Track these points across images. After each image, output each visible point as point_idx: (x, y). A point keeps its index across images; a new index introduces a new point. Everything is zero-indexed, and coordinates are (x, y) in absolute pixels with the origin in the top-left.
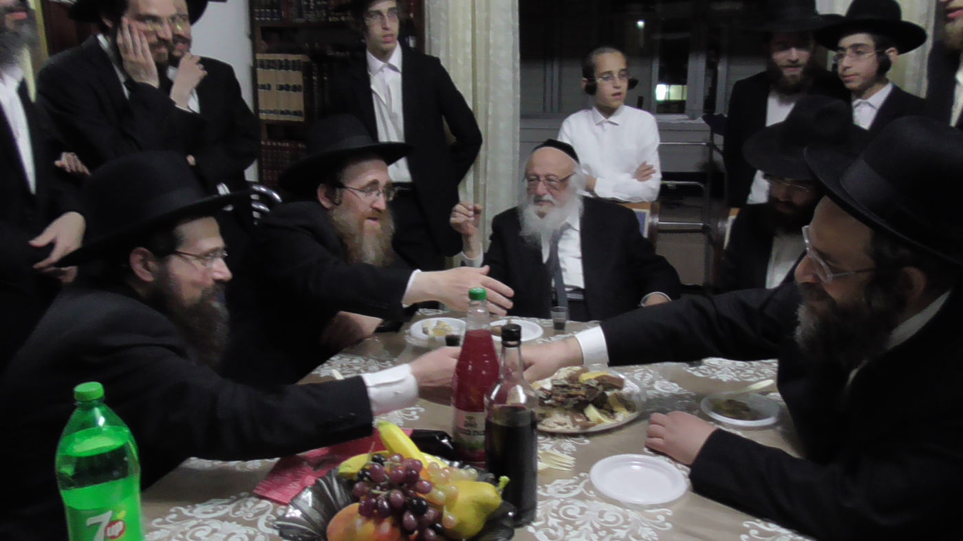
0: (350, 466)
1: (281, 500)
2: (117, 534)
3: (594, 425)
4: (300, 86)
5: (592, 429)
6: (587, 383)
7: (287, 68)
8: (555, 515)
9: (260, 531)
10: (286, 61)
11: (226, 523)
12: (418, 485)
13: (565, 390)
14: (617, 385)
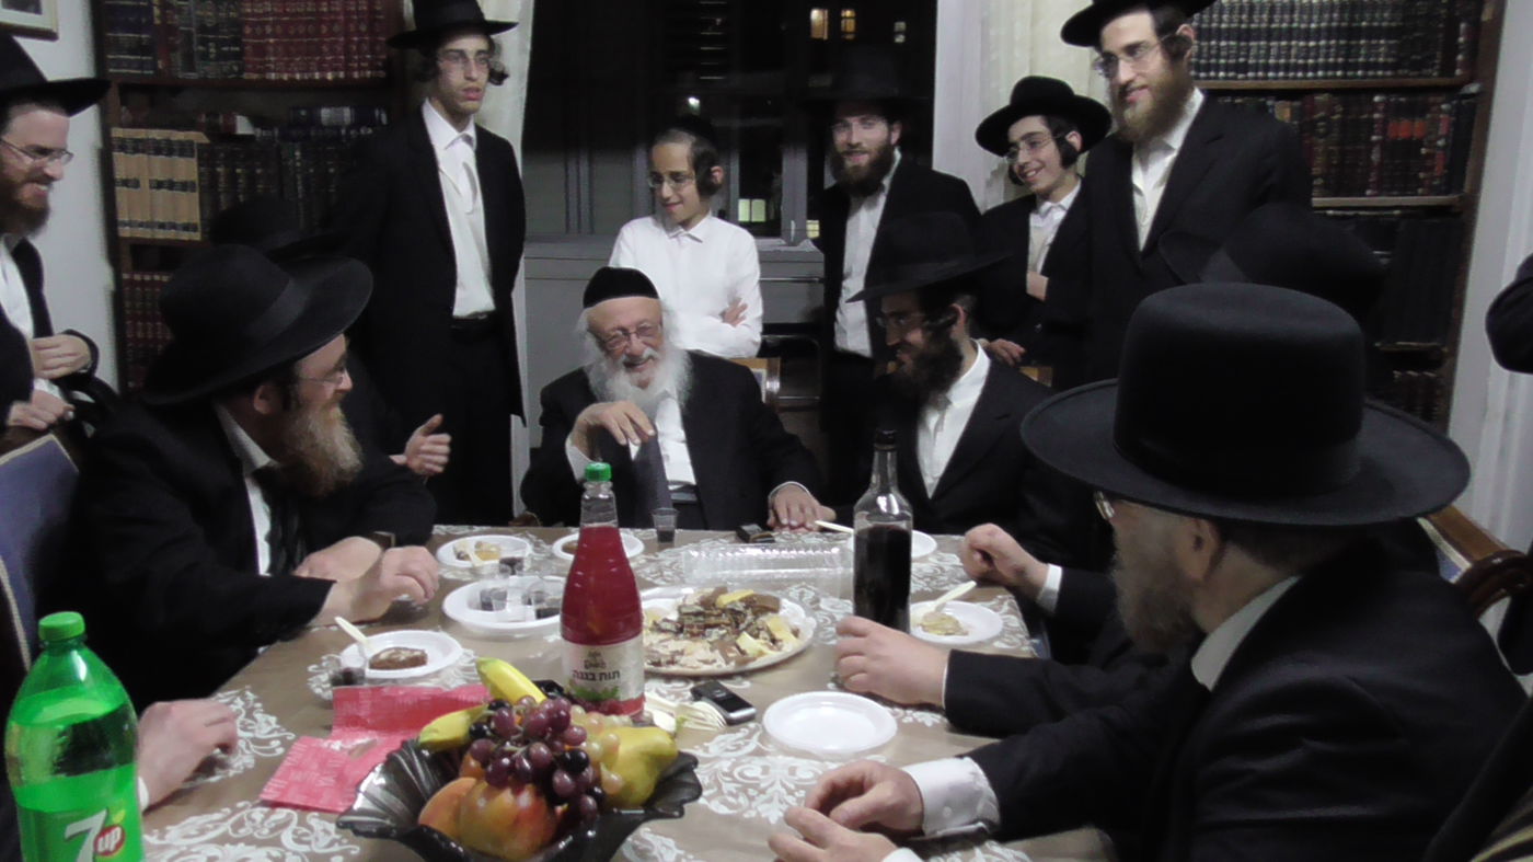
0: (436, 731)
1: (310, 804)
2: (112, 847)
3: (754, 659)
4: (193, 183)
5: (752, 665)
6: (729, 607)
7: (170, 153)
8: (728, 779)
9: (287, 850)
10: (168, 141)
11: (228, 846)
12: (567, 733)
13: (701, 618)
14: (770, 605)
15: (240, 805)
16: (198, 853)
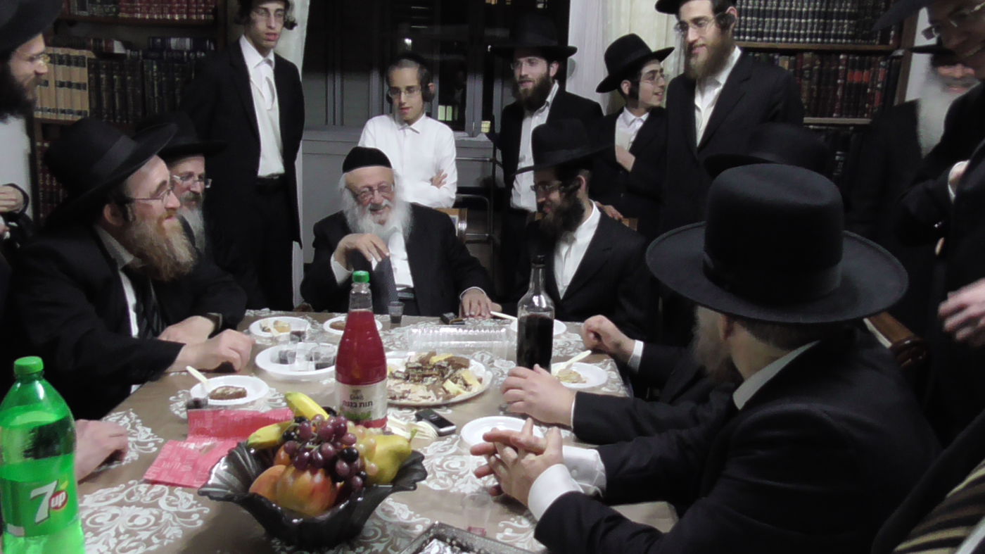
0: (259, 437)
1: (176, 482)
2: (60, 504)
3: (454, 396)
4: (85, 84)
5: (453, 400)
6: (439, 364)
7: (69, 63)
8: (439, 469)
9: (163, 510)
10: (68, 56)
11: (125, 508)
12: (345, 438)
13: (420, 371)
14: (464, 364)
15: (131, 482)
16: (105, 511)
